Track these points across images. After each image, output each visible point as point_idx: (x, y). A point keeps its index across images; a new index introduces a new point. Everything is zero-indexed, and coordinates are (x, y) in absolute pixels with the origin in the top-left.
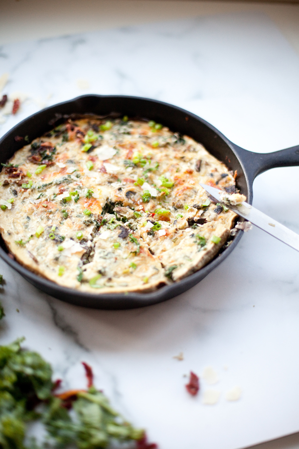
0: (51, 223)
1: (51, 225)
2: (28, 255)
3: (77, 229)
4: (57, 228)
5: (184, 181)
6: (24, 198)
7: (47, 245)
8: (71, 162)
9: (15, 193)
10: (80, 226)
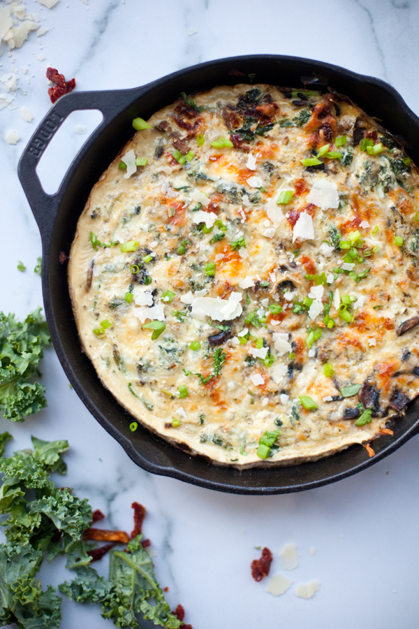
0: (154, 248)
1: (151, 249)
2: (87, 268)
3: (175, 284)
4: (153, 260)
5: (368, 329)
6: (162, 173)
7: (118, 275)
8: (270, 168)
9: (160, 153)
10: (181, 284)
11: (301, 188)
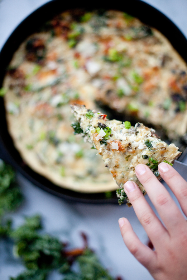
11: (77, 56)
